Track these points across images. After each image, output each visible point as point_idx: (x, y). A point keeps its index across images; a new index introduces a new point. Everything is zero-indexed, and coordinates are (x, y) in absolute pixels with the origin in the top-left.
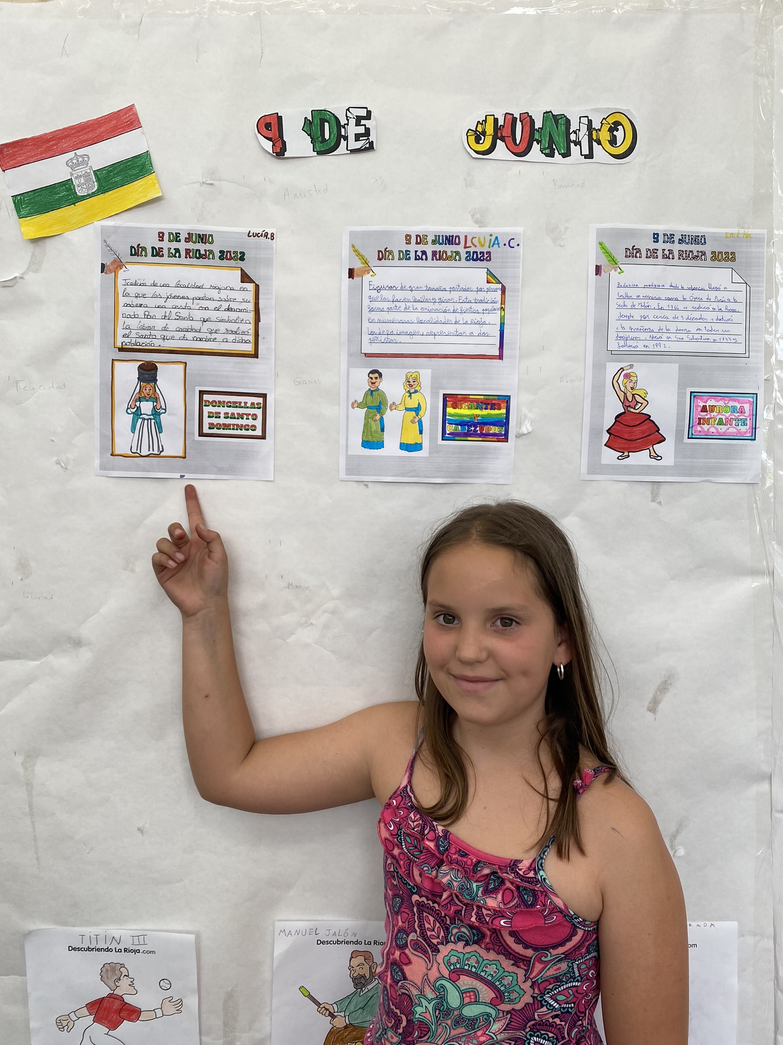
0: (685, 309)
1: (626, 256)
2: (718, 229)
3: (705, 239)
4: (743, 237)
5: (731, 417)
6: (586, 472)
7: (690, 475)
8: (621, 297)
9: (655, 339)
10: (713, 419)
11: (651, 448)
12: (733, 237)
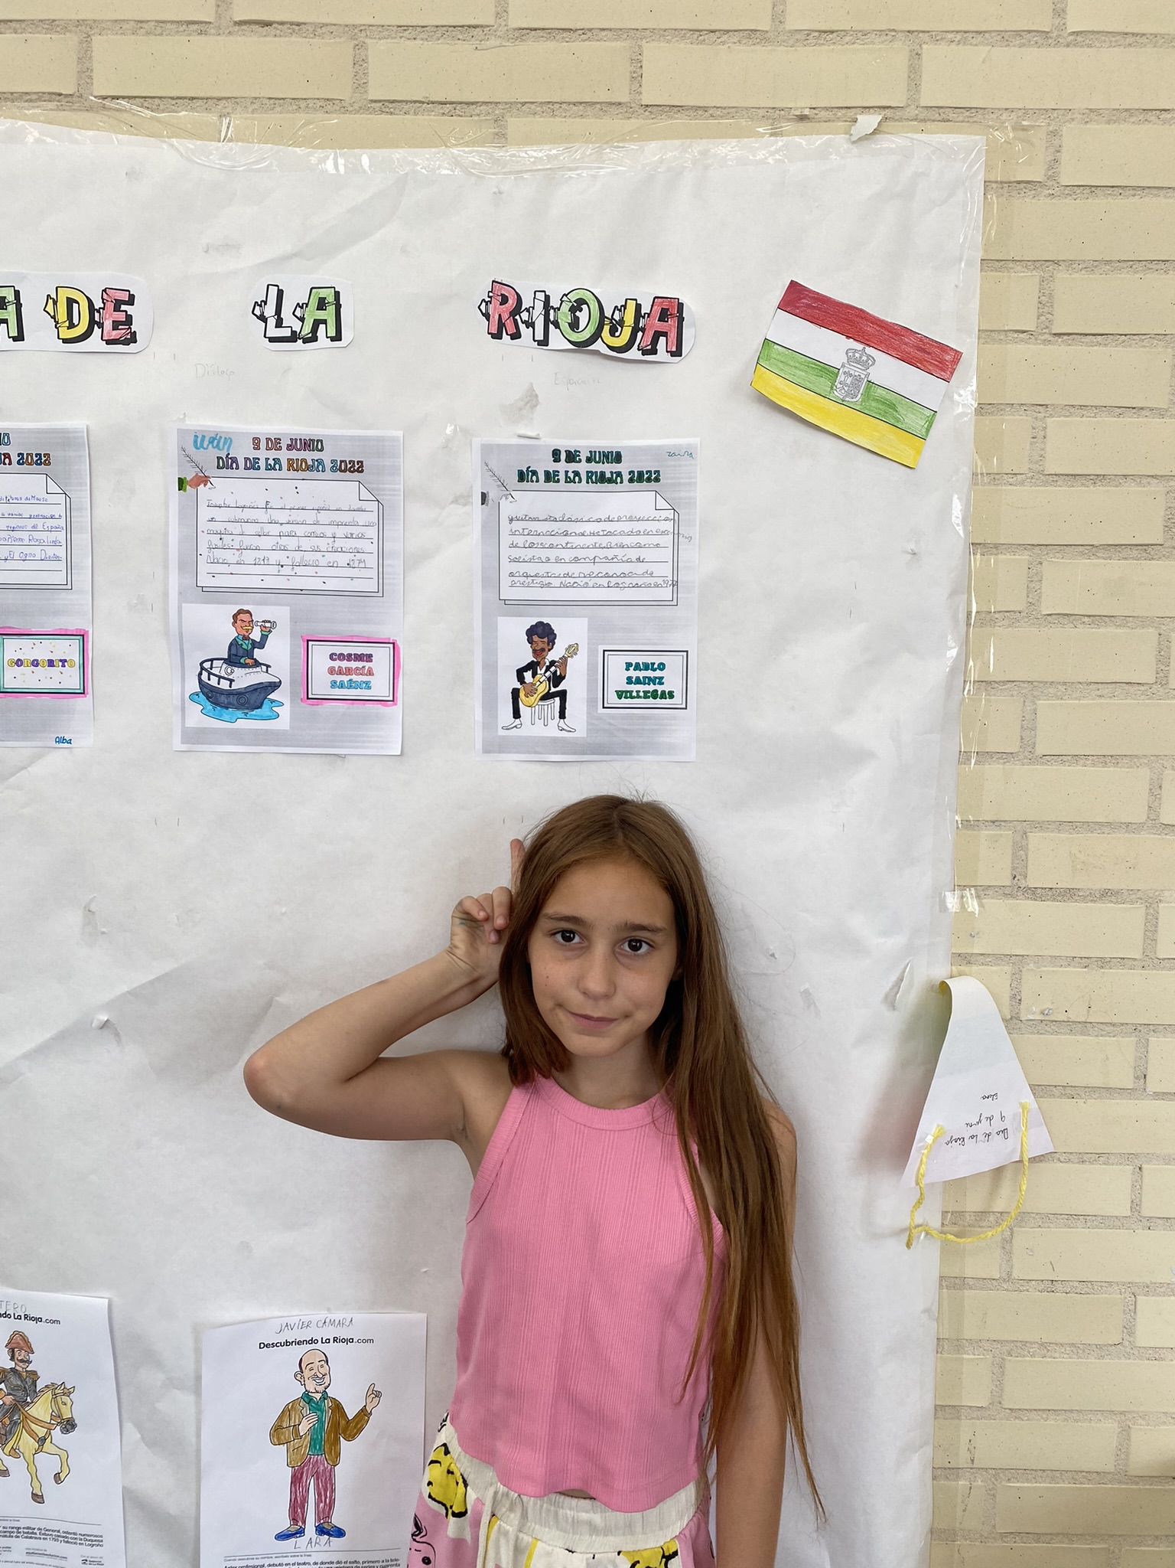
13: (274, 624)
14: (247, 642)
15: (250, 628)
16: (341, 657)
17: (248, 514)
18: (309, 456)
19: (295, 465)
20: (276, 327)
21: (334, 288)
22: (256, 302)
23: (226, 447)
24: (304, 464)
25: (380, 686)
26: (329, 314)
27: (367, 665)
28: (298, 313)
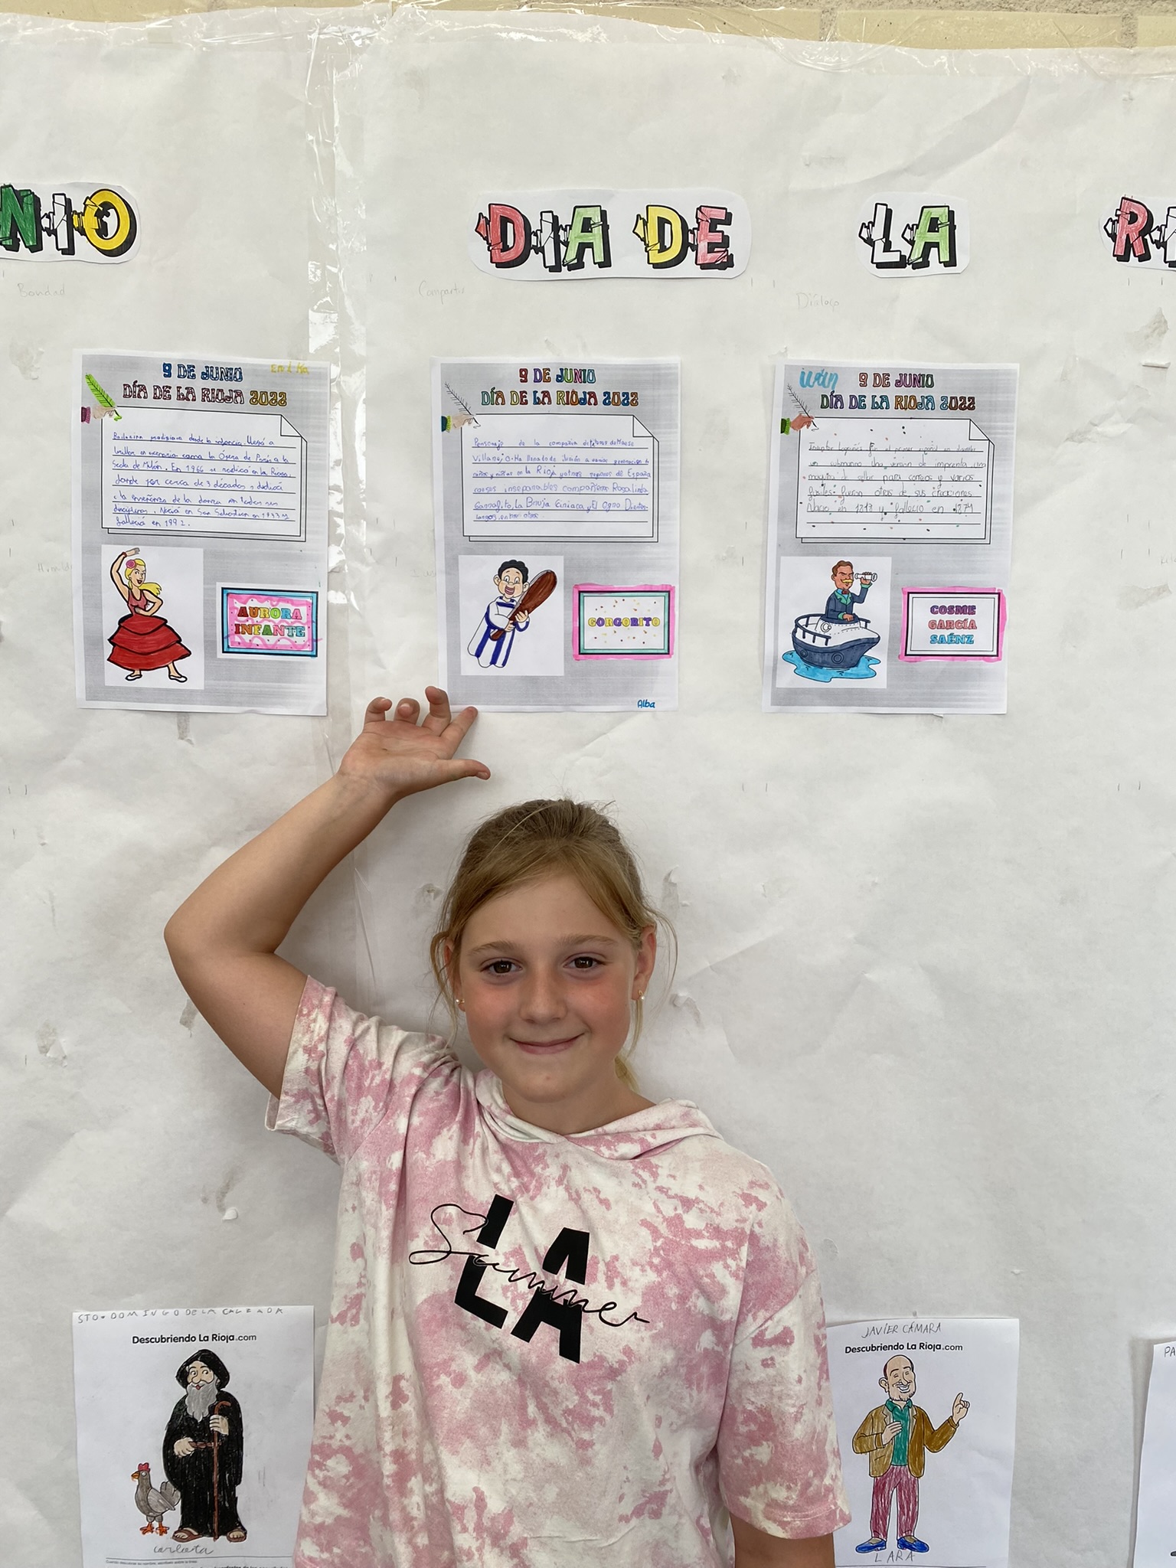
0: (213, 472)
1: (125, 396)
2: (261, 359)
3: (241, 373)
4: (297, 372)
5: (282, 624)
6: (85, 698)
7: (228, 703)
8: (118, 453)
9: (168, 513)
10: (256, 627)
11: (171, 666)
12: (282, 371)
13: (874, 576)
14: (846, 596)
15: (850, 581)
16: (943, 610)
17: (851, 457)
18: (919, 393)
19: (903, 403)
20: (884, 251)
21: (948, 207)
22: (864, 224)
23: (832, 383)
24: (912, 401)
25: (983, 641)
26: (942, 236)
27: (970, 617)
28: (908, 235)
